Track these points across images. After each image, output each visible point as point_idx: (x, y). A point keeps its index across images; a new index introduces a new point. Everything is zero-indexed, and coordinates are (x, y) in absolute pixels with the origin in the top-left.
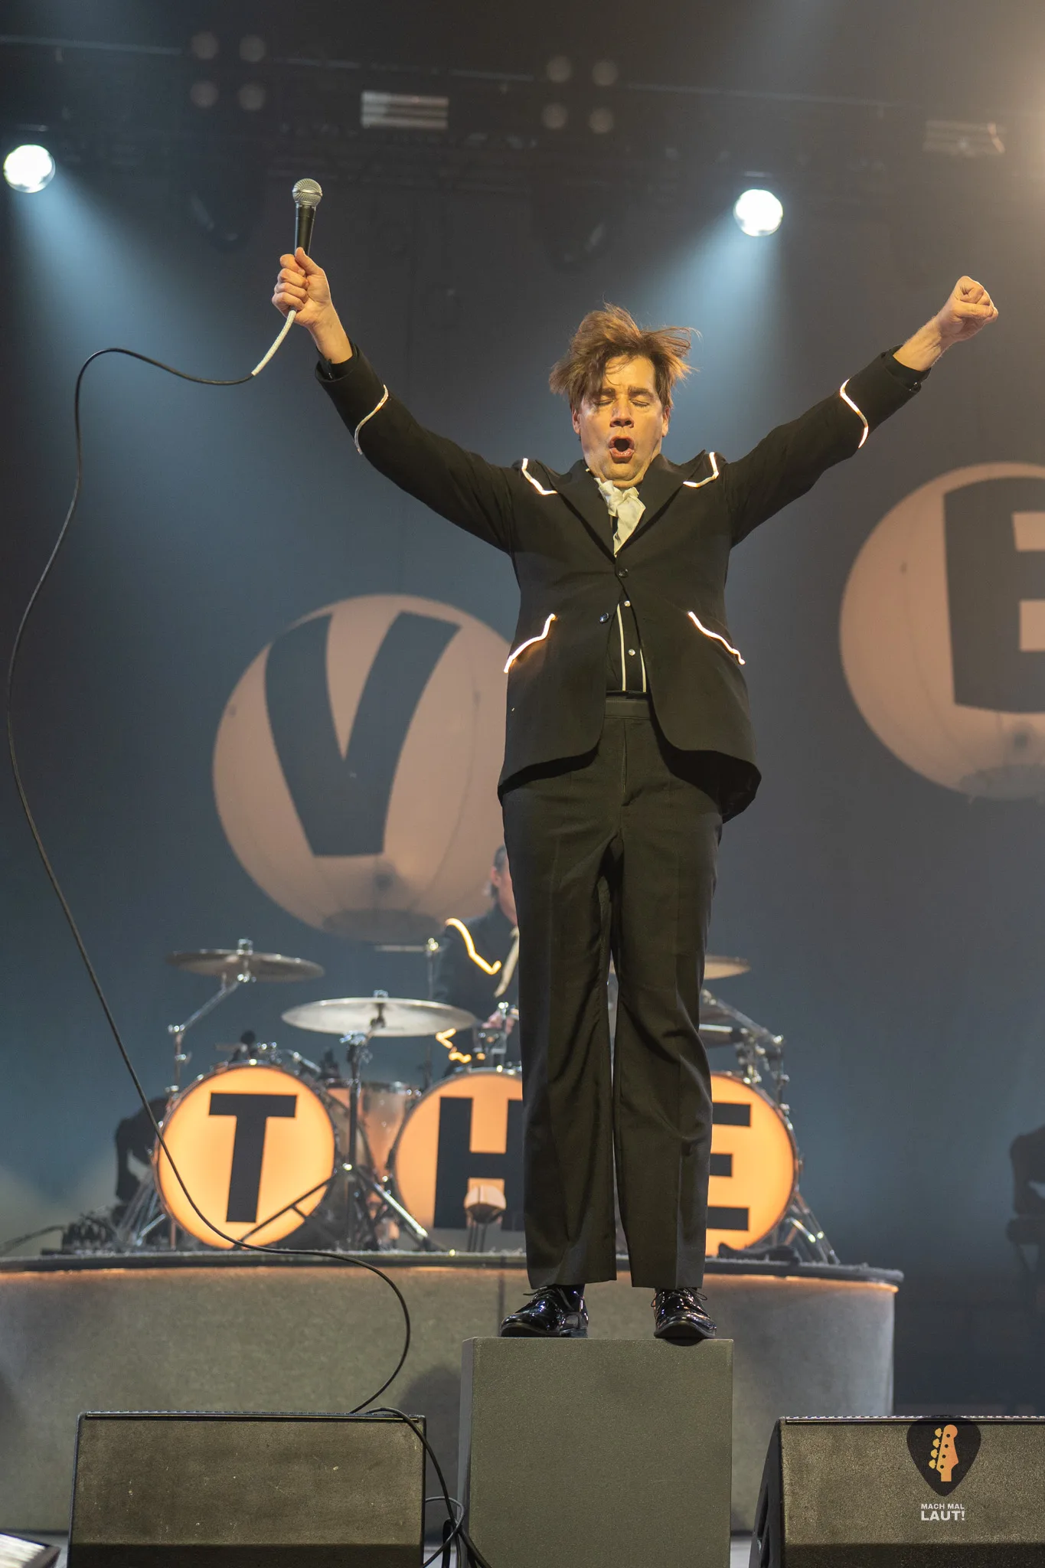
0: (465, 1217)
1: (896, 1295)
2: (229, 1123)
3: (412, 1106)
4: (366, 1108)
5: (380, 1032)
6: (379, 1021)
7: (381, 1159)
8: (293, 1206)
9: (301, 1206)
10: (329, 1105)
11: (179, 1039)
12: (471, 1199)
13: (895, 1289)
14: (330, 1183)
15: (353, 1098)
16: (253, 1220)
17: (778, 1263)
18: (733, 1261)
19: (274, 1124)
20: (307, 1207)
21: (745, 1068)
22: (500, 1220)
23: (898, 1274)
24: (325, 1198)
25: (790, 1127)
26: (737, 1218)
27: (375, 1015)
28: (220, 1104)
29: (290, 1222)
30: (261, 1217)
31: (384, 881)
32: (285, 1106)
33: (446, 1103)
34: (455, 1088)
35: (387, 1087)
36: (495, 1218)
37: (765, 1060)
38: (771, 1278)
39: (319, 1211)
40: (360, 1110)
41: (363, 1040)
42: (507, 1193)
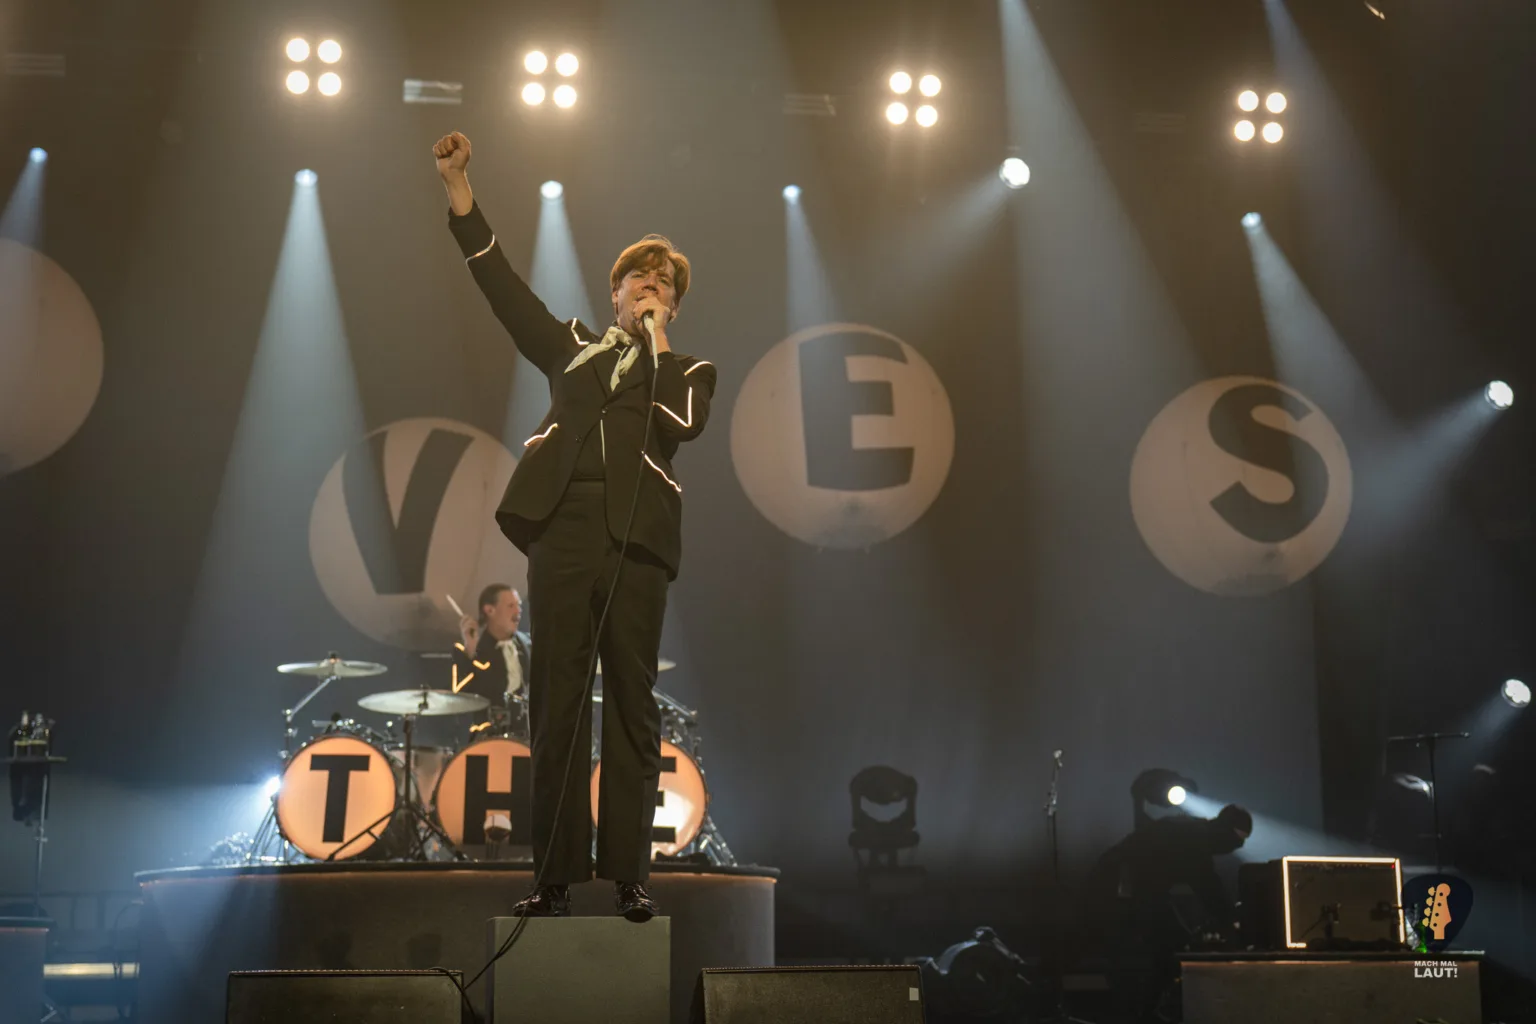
0: (484, 836)
1: (776, 885)
2: (324, 775)
3: (447, 763)
4: (416, 764)
5: (425, 712)
6: (424, 705)
7: (426, 798)
8: (368, 831)
9: (373, 831)
10: (391, 762)
11: (289, 719)
12: (488, 824)
13: (774, 881)
14: (392, 815)
15: (408, 757)
16: (340, 839)
17: (695, 864)
18: (666, 863)
19: (355, 777)
20: (377, 831)
21: (671, 732)
22: (507, 838)
23: (776, 870)
24: (389, 824)
25: (703, 772)
26: (668, 835)
27: (421, 700)
28: (318, 762)
29: (366, 841)
30: (347, 839)
31: (426, 610)
32: (362, 763)
33: (470, 759)
34: (476, 750)
35: (430, 750)
36: (505, 836)
37: (685, 727)
38: (691, 875)
39: (384, 833)
40: (412, 766)
41: (414, 717)
42: (512, 819)
